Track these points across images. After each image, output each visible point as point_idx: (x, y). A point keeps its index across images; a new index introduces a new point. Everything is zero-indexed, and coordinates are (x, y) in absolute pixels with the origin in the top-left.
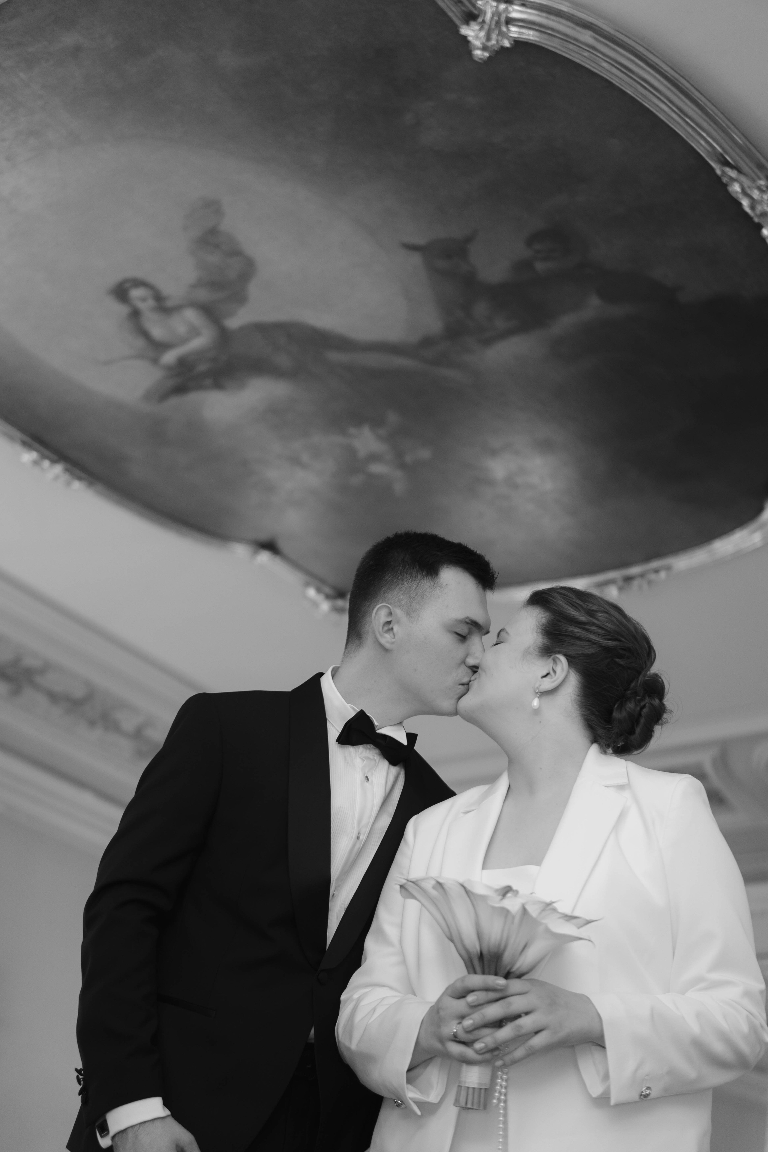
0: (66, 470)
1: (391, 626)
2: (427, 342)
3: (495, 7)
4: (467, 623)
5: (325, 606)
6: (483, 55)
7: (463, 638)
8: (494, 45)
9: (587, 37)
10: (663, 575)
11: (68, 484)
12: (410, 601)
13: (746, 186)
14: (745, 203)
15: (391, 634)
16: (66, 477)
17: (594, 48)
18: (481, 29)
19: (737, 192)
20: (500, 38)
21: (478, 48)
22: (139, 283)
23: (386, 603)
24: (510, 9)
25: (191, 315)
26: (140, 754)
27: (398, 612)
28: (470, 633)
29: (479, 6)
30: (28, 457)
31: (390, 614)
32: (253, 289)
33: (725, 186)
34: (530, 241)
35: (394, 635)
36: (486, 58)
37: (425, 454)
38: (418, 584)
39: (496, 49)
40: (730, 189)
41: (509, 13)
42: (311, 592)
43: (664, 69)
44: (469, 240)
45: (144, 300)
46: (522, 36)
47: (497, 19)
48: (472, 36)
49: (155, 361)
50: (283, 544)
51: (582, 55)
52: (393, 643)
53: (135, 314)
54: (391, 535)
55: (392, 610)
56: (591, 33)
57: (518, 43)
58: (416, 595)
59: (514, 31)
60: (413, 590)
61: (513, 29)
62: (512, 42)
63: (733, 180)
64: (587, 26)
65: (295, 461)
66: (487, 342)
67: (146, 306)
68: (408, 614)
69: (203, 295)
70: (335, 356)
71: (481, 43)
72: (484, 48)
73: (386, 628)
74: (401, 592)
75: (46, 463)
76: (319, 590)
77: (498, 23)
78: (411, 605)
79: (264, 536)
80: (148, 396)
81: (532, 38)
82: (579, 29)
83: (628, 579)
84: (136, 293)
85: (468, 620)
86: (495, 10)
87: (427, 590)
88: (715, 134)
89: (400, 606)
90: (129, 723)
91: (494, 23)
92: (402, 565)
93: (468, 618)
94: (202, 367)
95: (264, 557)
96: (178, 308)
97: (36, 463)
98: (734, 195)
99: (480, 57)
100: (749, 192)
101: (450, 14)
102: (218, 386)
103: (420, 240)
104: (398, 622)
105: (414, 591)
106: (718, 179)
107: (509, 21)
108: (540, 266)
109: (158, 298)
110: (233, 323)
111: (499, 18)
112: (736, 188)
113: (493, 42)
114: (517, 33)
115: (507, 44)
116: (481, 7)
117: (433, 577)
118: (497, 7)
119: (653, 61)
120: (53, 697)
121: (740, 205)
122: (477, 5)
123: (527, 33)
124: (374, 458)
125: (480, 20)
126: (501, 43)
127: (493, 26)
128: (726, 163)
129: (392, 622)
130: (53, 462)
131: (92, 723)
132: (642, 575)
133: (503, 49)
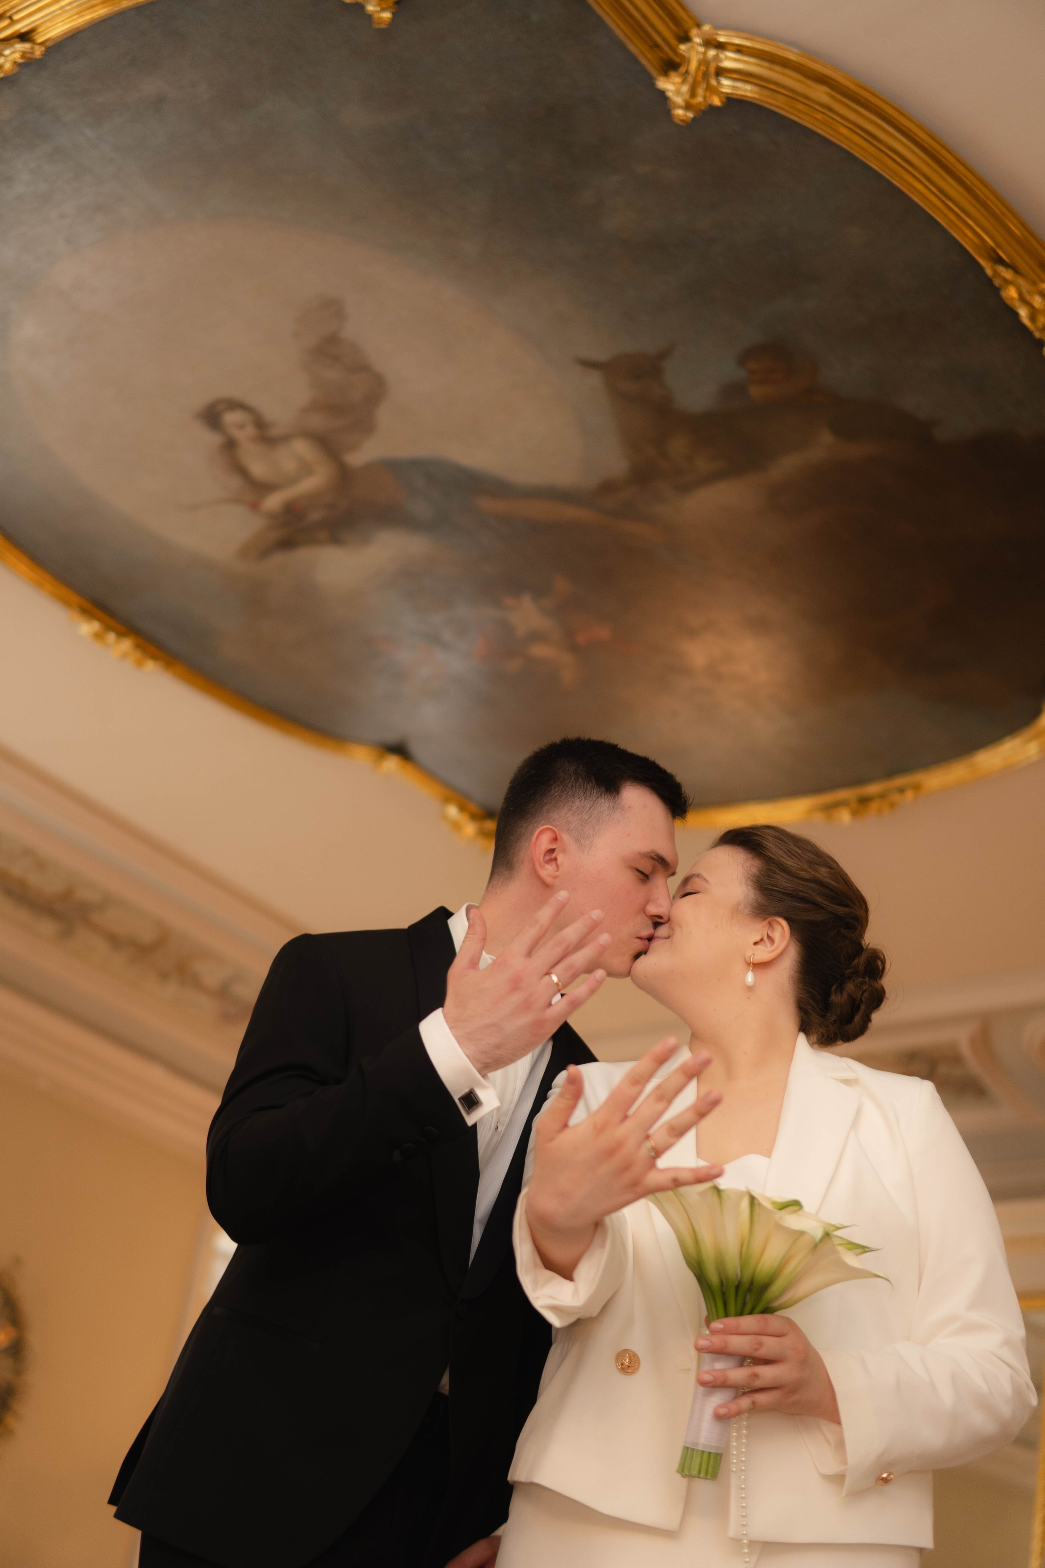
0: (138, 646)
1: (553, 856)
2: (608, 487)
3: (703, 53)
4: (653, 858)
5: (470, 828)
6: (685, 116)
7: (644, 877)
8: (700, 103)
9: (820, 93)
10: (909, 795)
11: (139, 664)
12: (581, 824)
13: (1024, 291)
14: (1023, 313)
15: (554, 865)
16: (138, 654)
17: (830, 109)
18: (684, 81)
19: (1012, 299)
20: (708, 94)
21: (679, 107)
22: (234, 405)
23: (550, 825)
24: (722, 56)
25: (302, 448)
26: (227, 1018)
27: (565, 837)
28: (654, 871)
29: (681, 52)
30: (88, 628)
31: (555, 839)
32: (384, 415)
33: (996, 291)
34: (744, 358)
35: (557, 866)
36: (690, 120)
37: (603, 633)
38: (594, 803)
39: (703, 108)
40: (1004, 294)
41: (721, 61)
42: (453, 811)
43: (920, 138)
44: (663, 355)
45: (241, 427)
46: (736, 92)
47: (705, 69)
48: (671, 91)
49: (255, 506)
50: (416, 748)
51: (815, 118)
52: (556, 877)
53: (230, 446)
54: (557, 740)
55: (558, 835)
56: (825, 89)
57: (733, 102)
58: (590, 817)
59: (727, 85)
60: (587, 810)
61: (725, 82)
62: (724, 100)
63: (1007, 282)
64: (821, 79)
65: (434, 639)
66: (686, 489)
67: (244, 435)
68: (577, 840)
69: (318, 422)
70: (487, 504)
71: (683, 100)
72: (688, 107)
73: (548, 858)
74: (570, 812)
75: (111, 637)
76: (462, 808)
77: (706, 75)
78: (582, 830)
79: (391, 737)
80: (245, 552)
81: (749, 94)
82: (811, 83)
83: (864, 801)
84: (231, 418)
85: (653, 855)
86: (702, 57)
87: (605, 813)
88: (984, 222)
89: (568, 830)
90: (212, 976)
91: (700, 74)
92: (573, 778)
93: (653, 852)
94: (316, 516)
95: (392, 763)
96: (286, 438)
97: (98, 636)
98: (1009, 302)
99: (682, 118)
100: (1028, 298)
101: (643, 61)
102: (336, 540)
103: (601, 355)
104: (564, 851)
105: (587, 812)
106: (989, 281)
107: (721, 72)
108: (755, 391)
109: (260, 424)
110: (357, 458)
111: (707, 68)
112: (1011, 293)
113: (699, 99)
114: (731, 88)
115: (717, 101)
116: (684, 53)
117: (613, 796)
118: (705, 53)
119: (904, 126)
120: (115, 941)
121: (1016, 315)
122: (678, 50)
123: (744, 88)
124: (536, 637)
125: (682, 70)
126: (709, 101)
127: (700, 78)
128: (1000, 261)
129: (556, 851)
130: (121, 634)
131: (164, 976)
132: (882, 796)
133: (712, 108)
